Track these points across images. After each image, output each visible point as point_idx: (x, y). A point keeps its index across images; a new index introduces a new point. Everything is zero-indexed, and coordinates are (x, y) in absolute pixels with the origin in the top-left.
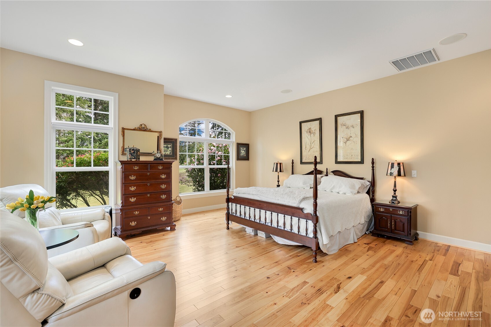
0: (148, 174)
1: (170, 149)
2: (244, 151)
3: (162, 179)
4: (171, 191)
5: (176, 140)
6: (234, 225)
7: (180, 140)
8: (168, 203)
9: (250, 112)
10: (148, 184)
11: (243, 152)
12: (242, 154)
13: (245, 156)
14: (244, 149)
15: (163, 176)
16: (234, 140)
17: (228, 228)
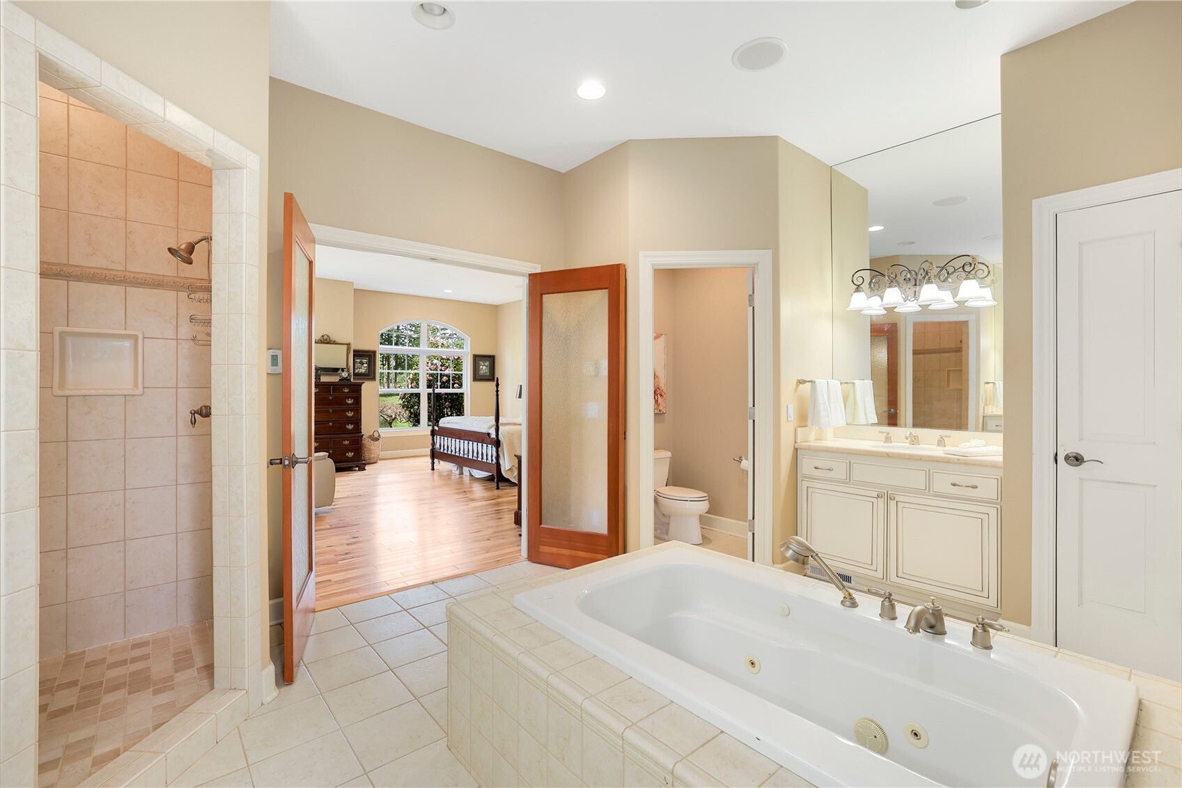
0: (331, 398)
1: (365, 365)
2: (486, 366)
3: (348, 404)
4: (360, 420)
5: (374, 352)
6: (442, 466)
7: (380, 352)
8: (357, 435)
9: (497, 307)
10: (331, 411)
11: (484, 368)
12: (482, 372)
13: (488, 374)
14: (487, 363)
15: (350, 402)
16: (469, 350)
17: (433, 469)
